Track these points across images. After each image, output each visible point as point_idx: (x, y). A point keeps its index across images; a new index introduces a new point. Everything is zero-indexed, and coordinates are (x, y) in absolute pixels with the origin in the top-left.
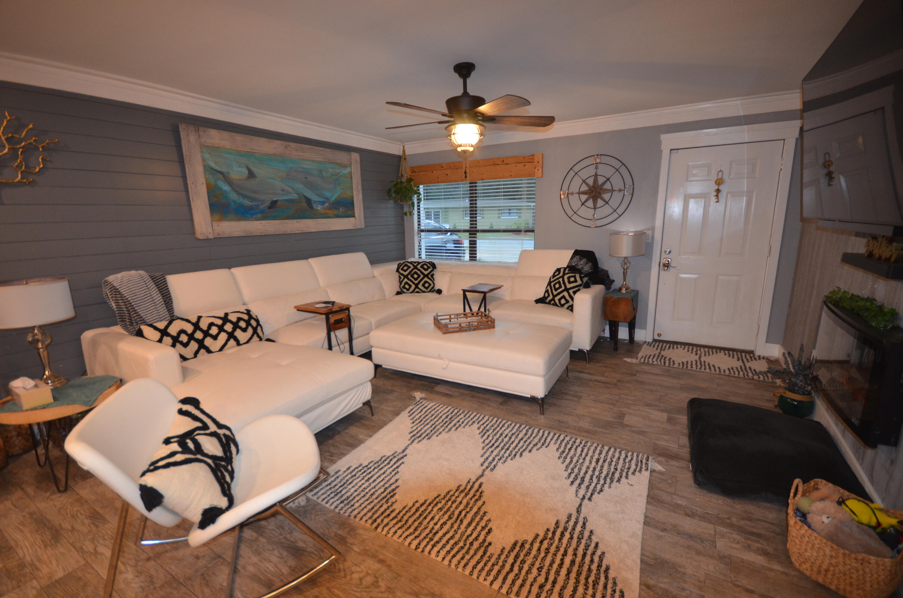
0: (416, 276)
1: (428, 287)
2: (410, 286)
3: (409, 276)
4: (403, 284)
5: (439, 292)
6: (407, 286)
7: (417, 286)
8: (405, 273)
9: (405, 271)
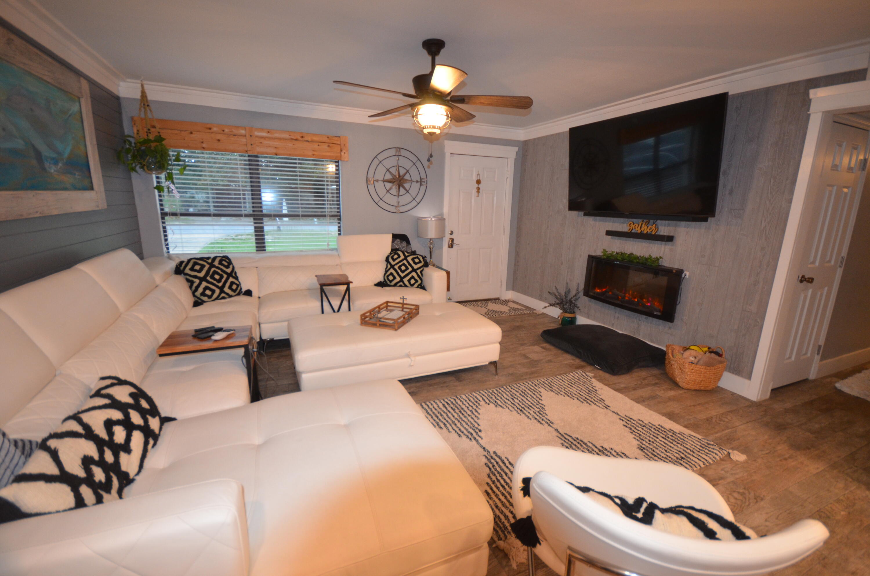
0: (217, 277)
1: (237, 289)
2: (213, 291)
3: (208, 278)
4: (200, 290)
5: (249, 293)
6: (208, 292)
7: (222, 291)
8: (202, 275)
9: (199, 271)
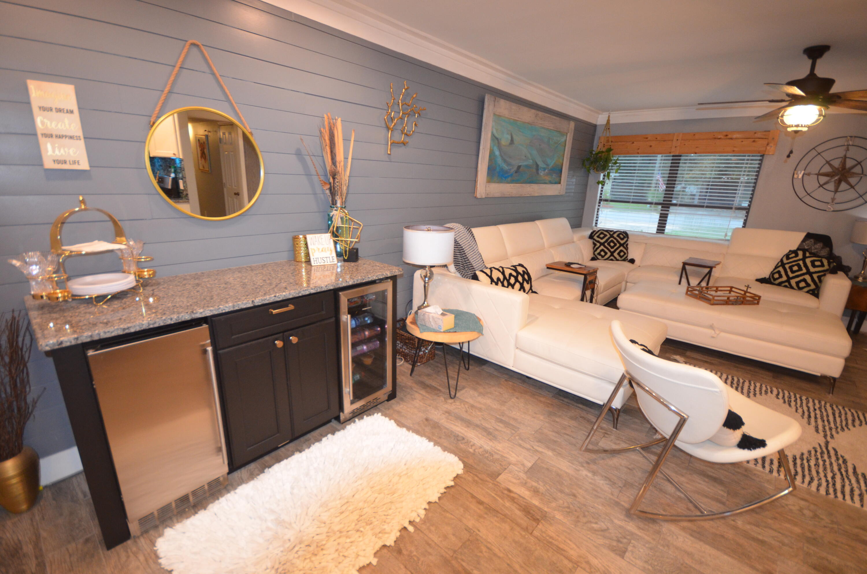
0: (612, 244)
1: (623, 256)
2: (606, 253)
3: (606, 244)
4: (598, 251)
5: (632, 261)
6: (603, 253)
7: (612, 254)
8: (602, 241)
9: (602, 239)
